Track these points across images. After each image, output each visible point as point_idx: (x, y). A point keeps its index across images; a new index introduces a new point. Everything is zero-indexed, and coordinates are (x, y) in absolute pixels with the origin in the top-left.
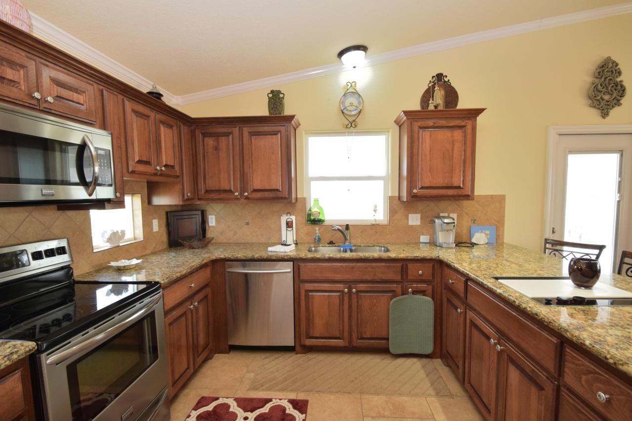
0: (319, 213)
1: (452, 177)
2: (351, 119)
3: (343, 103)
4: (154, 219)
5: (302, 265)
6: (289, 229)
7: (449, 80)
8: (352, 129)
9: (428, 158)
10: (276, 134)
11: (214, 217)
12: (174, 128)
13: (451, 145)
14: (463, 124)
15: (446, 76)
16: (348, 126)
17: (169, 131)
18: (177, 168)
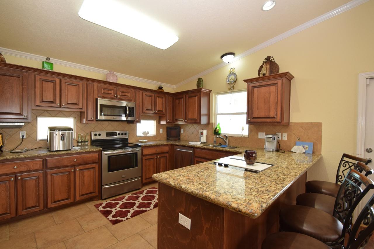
0: (219, 130)
1: (269, 112)
2: (232, 86)
3: (229, 78)
4: (161, 129)
5: (195, 149)
6: (202, 136)
7: (274, 59)
8: (232, 91)
9: (256, 103)
10: (196, 96)
11: (183, 130)
12: (164, 98)
13: (269, 95)
14: (276, 82)
15: (272, 57)
16: (231, 89)
17: (160, 99)
18: (164, 111)
